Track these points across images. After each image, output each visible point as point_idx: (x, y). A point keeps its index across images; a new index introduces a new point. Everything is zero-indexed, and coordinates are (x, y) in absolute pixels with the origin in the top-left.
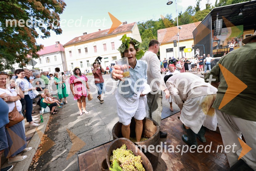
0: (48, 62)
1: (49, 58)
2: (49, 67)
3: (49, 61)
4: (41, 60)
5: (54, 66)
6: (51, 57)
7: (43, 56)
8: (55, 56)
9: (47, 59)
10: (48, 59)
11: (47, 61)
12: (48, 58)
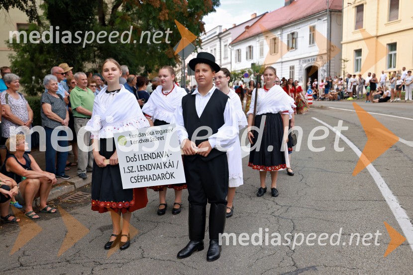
0: (292, 48)
1: (295, 36)
2: (291, 64)
3: (294, 46)
4: (276, 41)
5: (304, 59)
6: (303, 31)
7: (282, 30)
8: (312, 29)
9: (291, 36)
10: (293, 38)
11: (291, 46)
12: (293, 34)
